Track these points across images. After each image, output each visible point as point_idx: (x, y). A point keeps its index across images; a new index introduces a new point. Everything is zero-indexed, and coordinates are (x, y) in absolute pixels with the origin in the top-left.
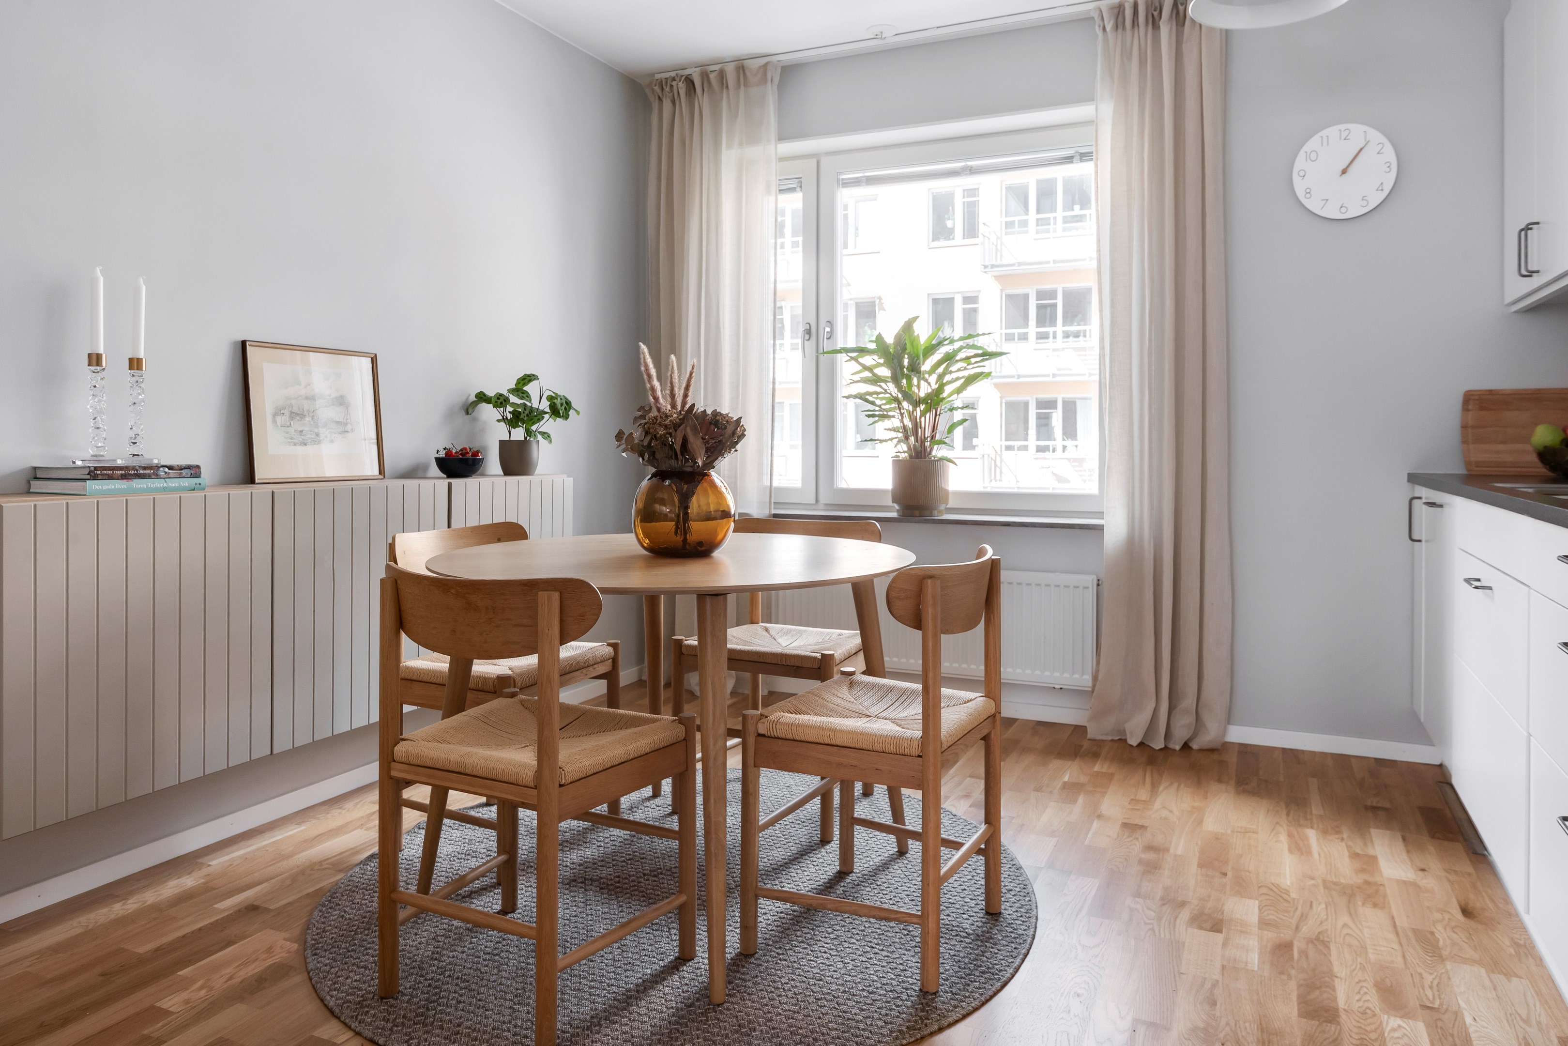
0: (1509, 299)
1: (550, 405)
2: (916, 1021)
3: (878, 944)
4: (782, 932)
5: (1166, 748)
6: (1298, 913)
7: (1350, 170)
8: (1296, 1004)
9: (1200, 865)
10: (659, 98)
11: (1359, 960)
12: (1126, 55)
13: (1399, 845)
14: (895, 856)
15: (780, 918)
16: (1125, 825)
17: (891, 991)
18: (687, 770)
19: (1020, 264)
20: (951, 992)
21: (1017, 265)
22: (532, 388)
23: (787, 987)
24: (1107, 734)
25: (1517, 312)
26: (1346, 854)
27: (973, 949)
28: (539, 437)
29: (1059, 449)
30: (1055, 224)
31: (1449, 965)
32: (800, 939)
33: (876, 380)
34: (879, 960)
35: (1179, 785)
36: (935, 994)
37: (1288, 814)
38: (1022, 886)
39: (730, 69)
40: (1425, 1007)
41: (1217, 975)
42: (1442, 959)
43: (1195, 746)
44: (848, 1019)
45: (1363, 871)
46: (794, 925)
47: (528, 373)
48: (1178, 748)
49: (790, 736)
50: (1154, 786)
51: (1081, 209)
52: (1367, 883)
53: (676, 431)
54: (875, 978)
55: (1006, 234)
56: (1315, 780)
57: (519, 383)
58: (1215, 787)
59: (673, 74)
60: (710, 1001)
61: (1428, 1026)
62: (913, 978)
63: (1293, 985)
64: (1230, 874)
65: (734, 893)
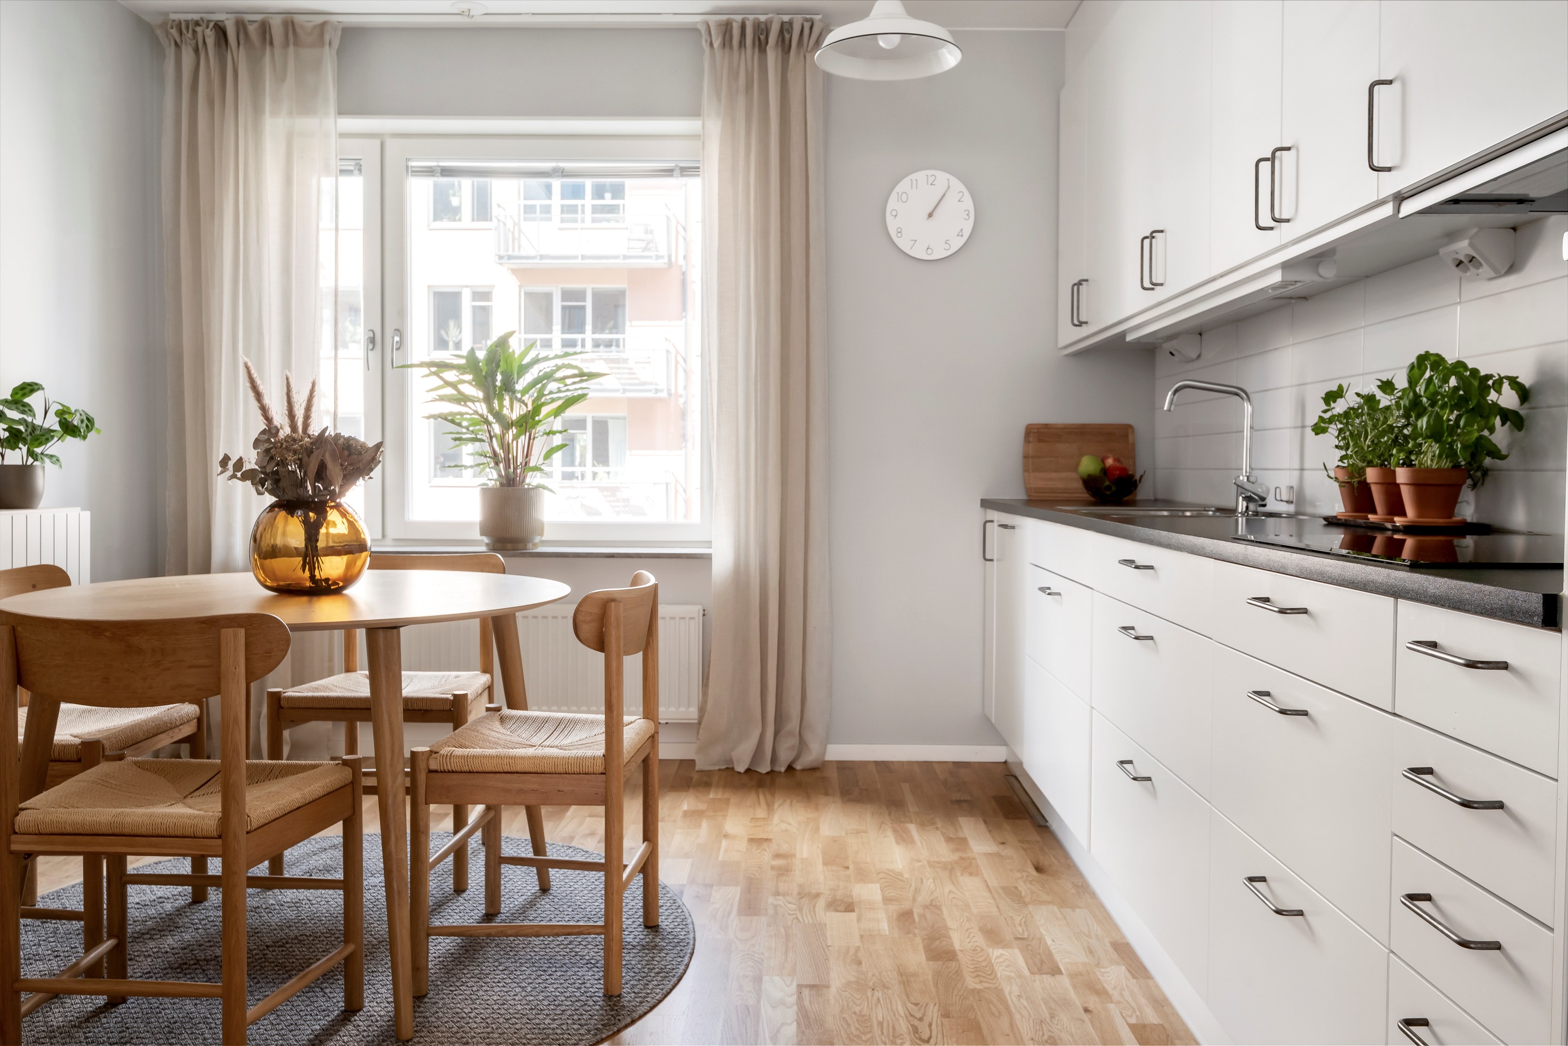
0: (1061, 344)
1: (60, 422)
2: (609, 1019)
3: (549, 967)
4: (447, 973)
5: (771, 772)
6: (913, 888)
7: (935, 214)
8: (923, 952)
9: (825, 864)
10: (176, 44)
11: (965, 914)
12: (734, 75)
13: (982, 826)
14: (538, 894)
15: (439, 962)
16: (751, 840)
17: (576, 1001)
18: (354, 814)
19: (542, 257)
20: (634, 992)
21: (539, 258)
22: (34, 400)
23: (472, 1015)
24: (714, 765)
25: (1067, 355)
26: (942, 839)
27: (642, 957)
28: (47, 460)
29: (589, 476)
30: (583, 212)
31: (1031, 907)
32: (469, 976)
33: (462, 399)
34: (555, 979)
35: (791, 802)
36: (619, 996)
37: (890, 814)
38: (671, 901)
39: (276, 23)
40: (1017, 939)
41: (857, 943)
42: (1026, 905)
43: (798, 767)
44: (544, 1029)
45: (957, 850)
46: (457, 965)
47: (28, 380)
48: (783, 770)
49: (466, 769)
50: (770, 807)
51: (613, 198)
52: (962, 858)
53: (309, 456)
54: (558, 994)
55: (525, 219)
56: (907, 785)
57: (17, 393)
58: (823, 800)
59: (196, 17)
60: (397, 1039)
61: (1021, 951)
62: (597, 988)
63: (918, 940)
64: (851, 867)
65: (380, 948)
